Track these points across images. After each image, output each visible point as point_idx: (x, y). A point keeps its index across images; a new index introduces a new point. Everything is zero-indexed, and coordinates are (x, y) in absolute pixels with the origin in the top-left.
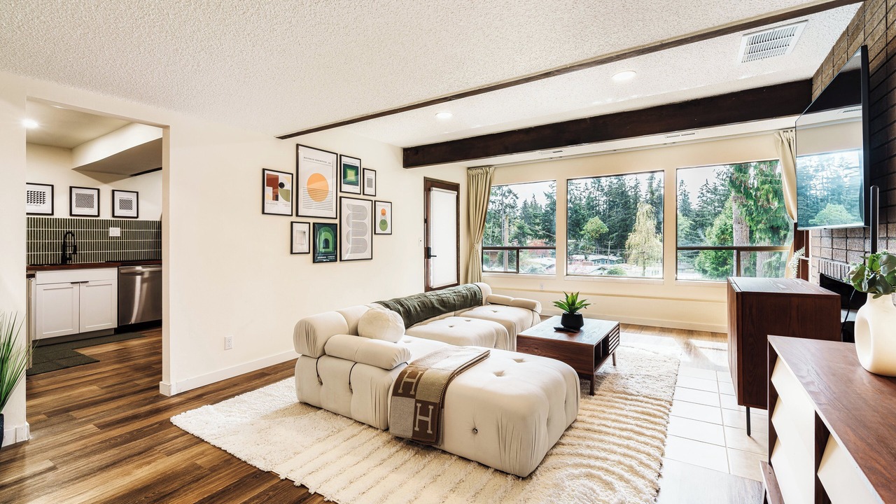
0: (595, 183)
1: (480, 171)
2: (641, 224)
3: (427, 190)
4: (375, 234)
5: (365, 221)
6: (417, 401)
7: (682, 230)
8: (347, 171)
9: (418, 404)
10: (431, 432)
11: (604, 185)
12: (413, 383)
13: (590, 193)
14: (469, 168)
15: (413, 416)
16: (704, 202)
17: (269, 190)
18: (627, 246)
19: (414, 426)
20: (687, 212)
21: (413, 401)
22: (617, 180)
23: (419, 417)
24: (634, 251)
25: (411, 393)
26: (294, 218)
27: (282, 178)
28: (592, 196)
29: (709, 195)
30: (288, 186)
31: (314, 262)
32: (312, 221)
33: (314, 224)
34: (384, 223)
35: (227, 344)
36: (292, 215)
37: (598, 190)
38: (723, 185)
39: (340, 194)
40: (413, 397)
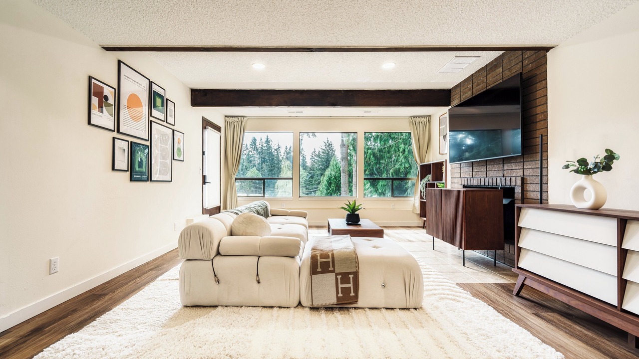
0: (253, 145)
1: (236, 119)
2: (284, 173)
3: (204, 128)
4: (173, 159)
5: (167, 147)
6: (337, 274)
7: (302, 178)
8: (156, 98)
9: (338, 276)
10: (342, 295)
11: (258, 147)
12: (329, 262)
13: (249, 151)
14: (226, 116)
15: (335, 286)
16: (314, 161)
17: (95, 101)
18: (276, 187)
19: (337, 293)
20: (305, 168)
21: (334, 275)
22: (266, 144)
23: (340, 286)
24: (280, 190)
25: (330, 269)
26: (115, 134)
27: (107, 91)
28: (250, 153)
29: (316, 158)
30: (111, 101)
31: (131, 180)
32: (130, 139)
33: (131, 142)
34: (179, 149)
35: (51, 268)
36: (114, 131)
37: (254, 150)
38: (323, 152)
39: (151, 119)
40: (333, 271)
